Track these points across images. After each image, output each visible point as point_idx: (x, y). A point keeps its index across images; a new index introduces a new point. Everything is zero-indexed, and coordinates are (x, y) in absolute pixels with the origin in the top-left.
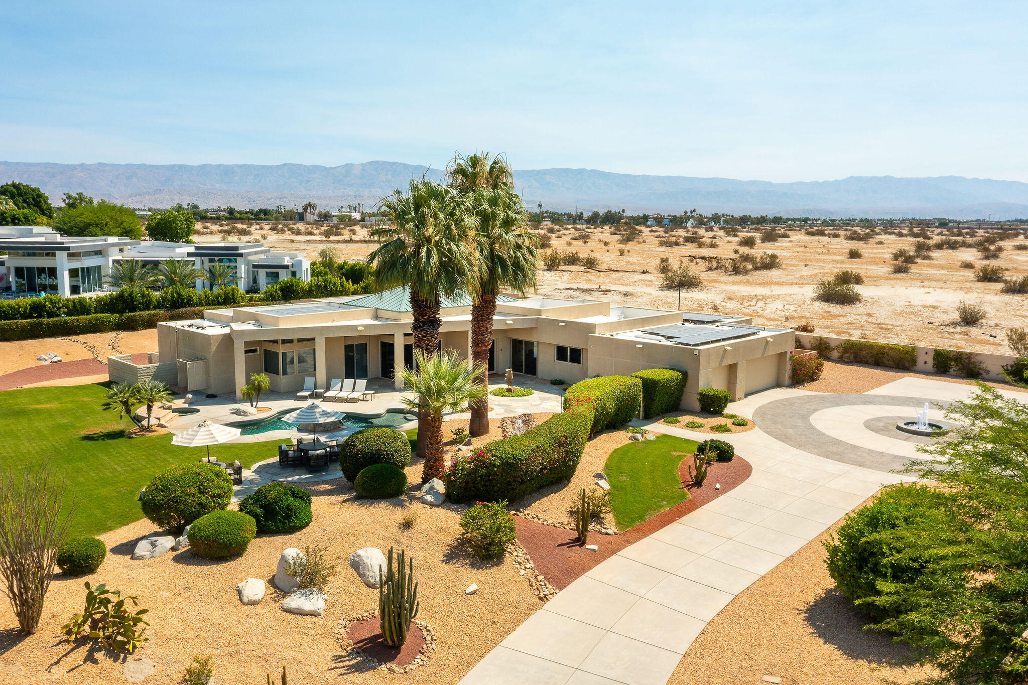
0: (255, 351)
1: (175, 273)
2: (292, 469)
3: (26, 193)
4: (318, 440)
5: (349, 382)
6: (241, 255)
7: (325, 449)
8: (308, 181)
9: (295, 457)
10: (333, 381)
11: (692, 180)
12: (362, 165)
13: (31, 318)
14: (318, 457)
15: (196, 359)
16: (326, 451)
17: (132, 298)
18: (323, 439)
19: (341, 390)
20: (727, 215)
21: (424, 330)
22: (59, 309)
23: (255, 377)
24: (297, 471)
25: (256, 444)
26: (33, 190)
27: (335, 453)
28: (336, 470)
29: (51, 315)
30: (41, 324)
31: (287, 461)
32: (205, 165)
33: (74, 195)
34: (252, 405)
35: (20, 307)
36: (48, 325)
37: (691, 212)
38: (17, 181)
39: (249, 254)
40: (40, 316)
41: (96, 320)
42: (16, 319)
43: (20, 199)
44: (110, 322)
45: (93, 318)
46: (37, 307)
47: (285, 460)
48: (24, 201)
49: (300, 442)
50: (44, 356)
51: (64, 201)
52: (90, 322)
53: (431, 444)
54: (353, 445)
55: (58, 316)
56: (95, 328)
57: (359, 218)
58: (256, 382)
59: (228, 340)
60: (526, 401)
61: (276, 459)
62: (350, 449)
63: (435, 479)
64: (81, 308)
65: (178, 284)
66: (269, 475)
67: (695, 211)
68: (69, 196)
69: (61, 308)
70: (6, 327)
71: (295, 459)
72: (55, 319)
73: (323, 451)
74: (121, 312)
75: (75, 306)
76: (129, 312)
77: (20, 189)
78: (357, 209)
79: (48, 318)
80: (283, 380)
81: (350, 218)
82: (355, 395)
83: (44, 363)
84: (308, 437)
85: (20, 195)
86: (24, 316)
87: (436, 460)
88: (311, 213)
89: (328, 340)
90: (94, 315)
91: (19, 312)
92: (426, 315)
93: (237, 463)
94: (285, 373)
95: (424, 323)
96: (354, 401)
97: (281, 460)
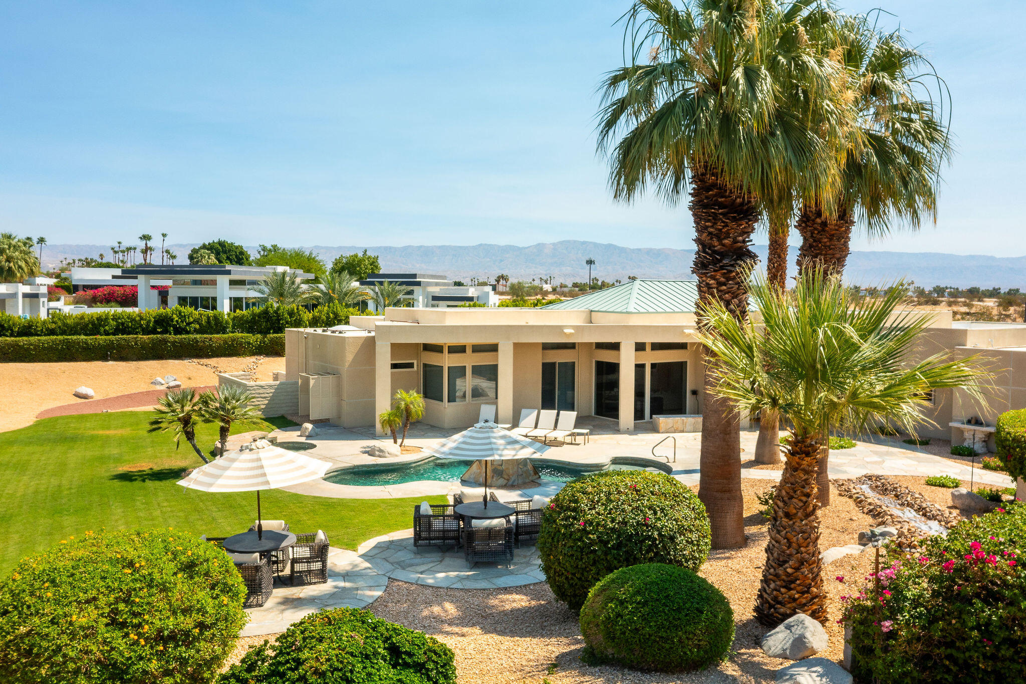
0: (410, 365)
1: (334, 290)
2: (436, 556)
3: (229, 251)
4: (494, 499)
5: (548, 415)
6: (418, 284)
7: (506, 517)
8: (501, 261)
9: (444, 531)
10: (524, 411)
11: (900, 255)
12: (554, 244)
13: (154, 334)
14: (491, 533)
15: (324, 372)
16: (508, 521)
17: (278, 316)
18: (505, 496)
19: (536, 427)
20: (951, 288)
21: (722, 268)
22: (189, 324)
23: (401, 394)
24: (448, 561)
25: (383, 501)
26: (237, 247)
27: (525, 526)
28: (528, 564)
29: (178, 331)
30: (165, 341)
31: (430, 539)
32: (409, 246)
33: (269, 246)
34: (395, 442)
35: (142, 319)
36: (174, 343)
37: (909, 285)
38: (222, 239)
39: (429, 284)
40: (166, 331)
41: (233, 340)
42: (136, 334)
43: (224, 256)
44: (249, 343)
45: (229, 337)
46: (163, 320)
47: (424, 535)
48: (228, 258)
49: (458, 500)
50: (159, 379)
51: (259, 252)
52: (225, 342)
53: (787, 515)
54: (575, 510)
55: (188, 333)
56: (231, 350)
57: (550, 290)
58: (403, 403)
59: (369, 345)
60: (850, 455)
61: (408, 533)
62: (566, 518)
63: (801, 616)
64: (216, 324)
65: (337, 301)
66: (389, 566)
67: (913, 283)
68: (264, 247)
69: (192, 323)
70: (123, 342)
71: (444, 534)
72: (184, 336)
73: (503, 521)
74: (265, 332)
75: (208, 322)
76: (274, 333)
77: (225, 246)
78: (549, 282)
79: (175, 334)
80: (448, 410)
81: (541, 289)
82: (559, 435)
83: (159, 388)
84: (475, 493)
85: (225, 252)
86: (146, 331)
87: (802, 562)
88: (503, 285)
89: (517, 346)
90: (231, 335)
91: (141, 326)
92: (727, 237)
93: (321, 536)
94: (451, 399)
95: (723, 255)
96: (556, 443)
97: (418, 536)
